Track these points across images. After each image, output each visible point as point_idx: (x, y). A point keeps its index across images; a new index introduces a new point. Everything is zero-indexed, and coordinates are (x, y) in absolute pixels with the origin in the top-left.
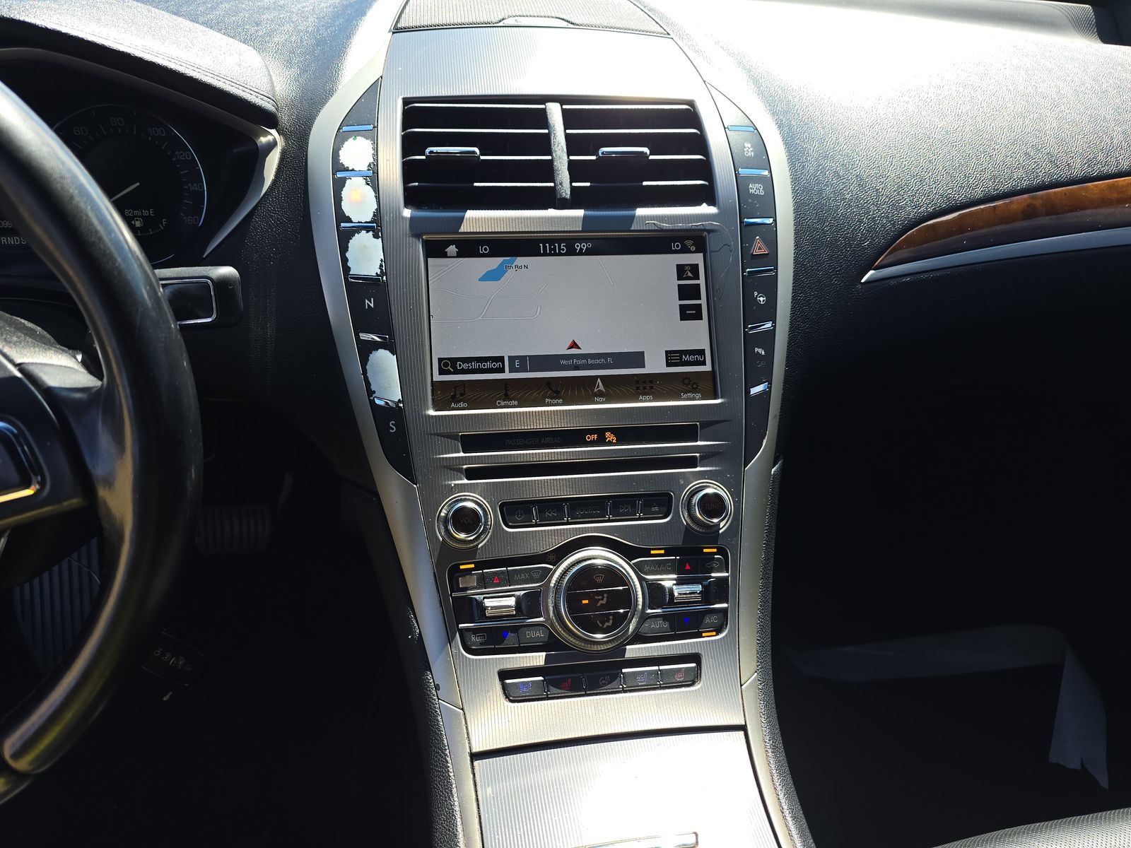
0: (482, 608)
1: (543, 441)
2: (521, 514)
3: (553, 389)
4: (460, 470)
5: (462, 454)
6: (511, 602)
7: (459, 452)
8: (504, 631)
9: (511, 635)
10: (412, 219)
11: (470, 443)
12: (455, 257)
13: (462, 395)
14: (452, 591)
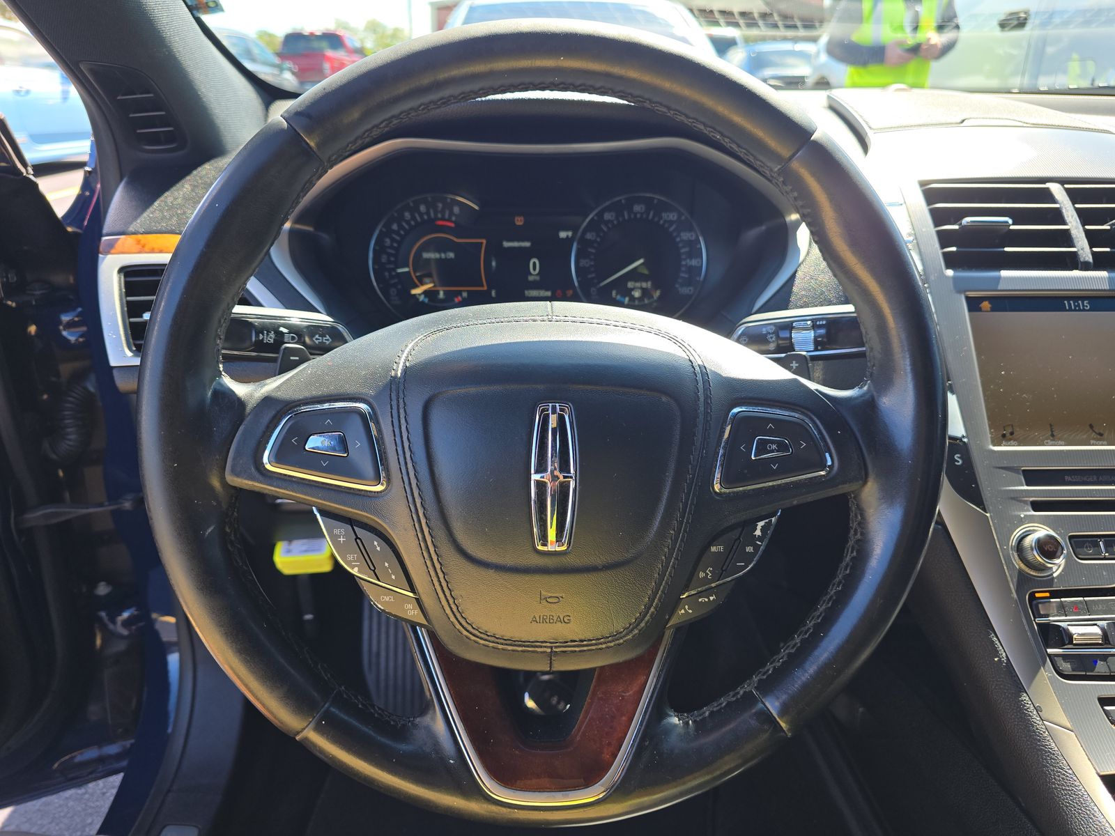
0: (1070, 636)
1: (1101, 479)
2: (1090, 547)
3: (1096, 431)
4: (1025, 502)
5: (1026, 488)
6: (1096, 630)
7: (1023, 486)
8: (1094, 659)
9: (1100, 663)
10: (954, 278)
11: (1033, 477)
12: (988, 311)
13: (1012, 434)
14: (1035, 618)
